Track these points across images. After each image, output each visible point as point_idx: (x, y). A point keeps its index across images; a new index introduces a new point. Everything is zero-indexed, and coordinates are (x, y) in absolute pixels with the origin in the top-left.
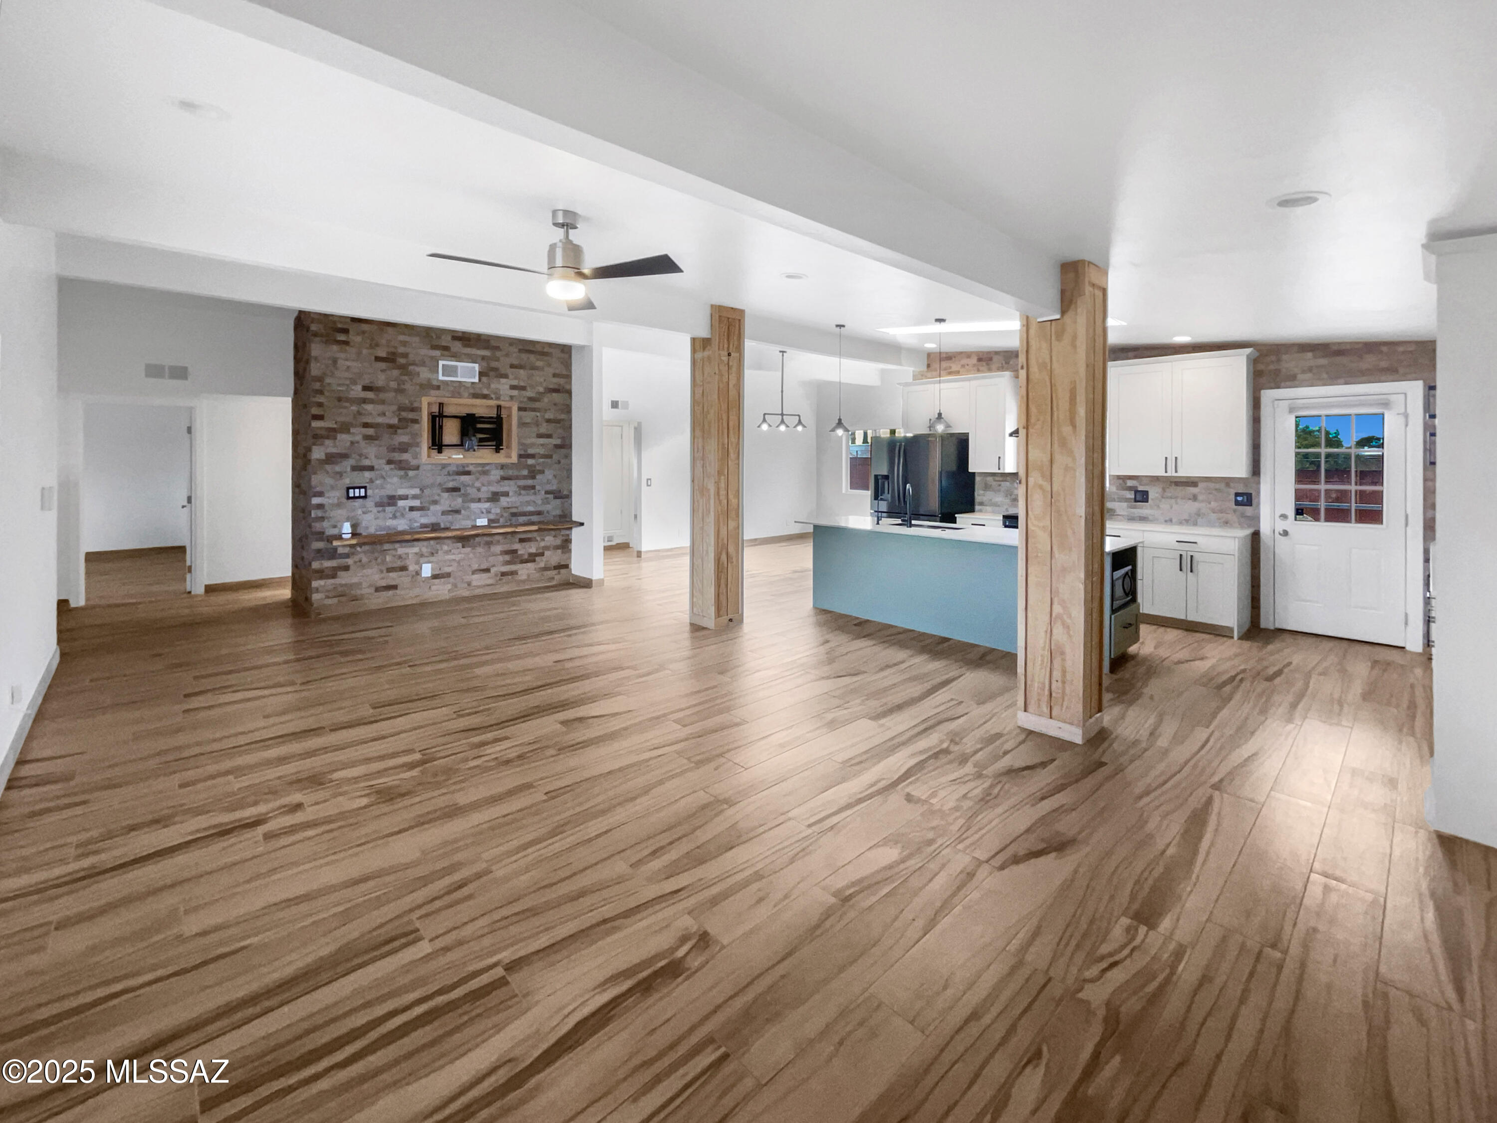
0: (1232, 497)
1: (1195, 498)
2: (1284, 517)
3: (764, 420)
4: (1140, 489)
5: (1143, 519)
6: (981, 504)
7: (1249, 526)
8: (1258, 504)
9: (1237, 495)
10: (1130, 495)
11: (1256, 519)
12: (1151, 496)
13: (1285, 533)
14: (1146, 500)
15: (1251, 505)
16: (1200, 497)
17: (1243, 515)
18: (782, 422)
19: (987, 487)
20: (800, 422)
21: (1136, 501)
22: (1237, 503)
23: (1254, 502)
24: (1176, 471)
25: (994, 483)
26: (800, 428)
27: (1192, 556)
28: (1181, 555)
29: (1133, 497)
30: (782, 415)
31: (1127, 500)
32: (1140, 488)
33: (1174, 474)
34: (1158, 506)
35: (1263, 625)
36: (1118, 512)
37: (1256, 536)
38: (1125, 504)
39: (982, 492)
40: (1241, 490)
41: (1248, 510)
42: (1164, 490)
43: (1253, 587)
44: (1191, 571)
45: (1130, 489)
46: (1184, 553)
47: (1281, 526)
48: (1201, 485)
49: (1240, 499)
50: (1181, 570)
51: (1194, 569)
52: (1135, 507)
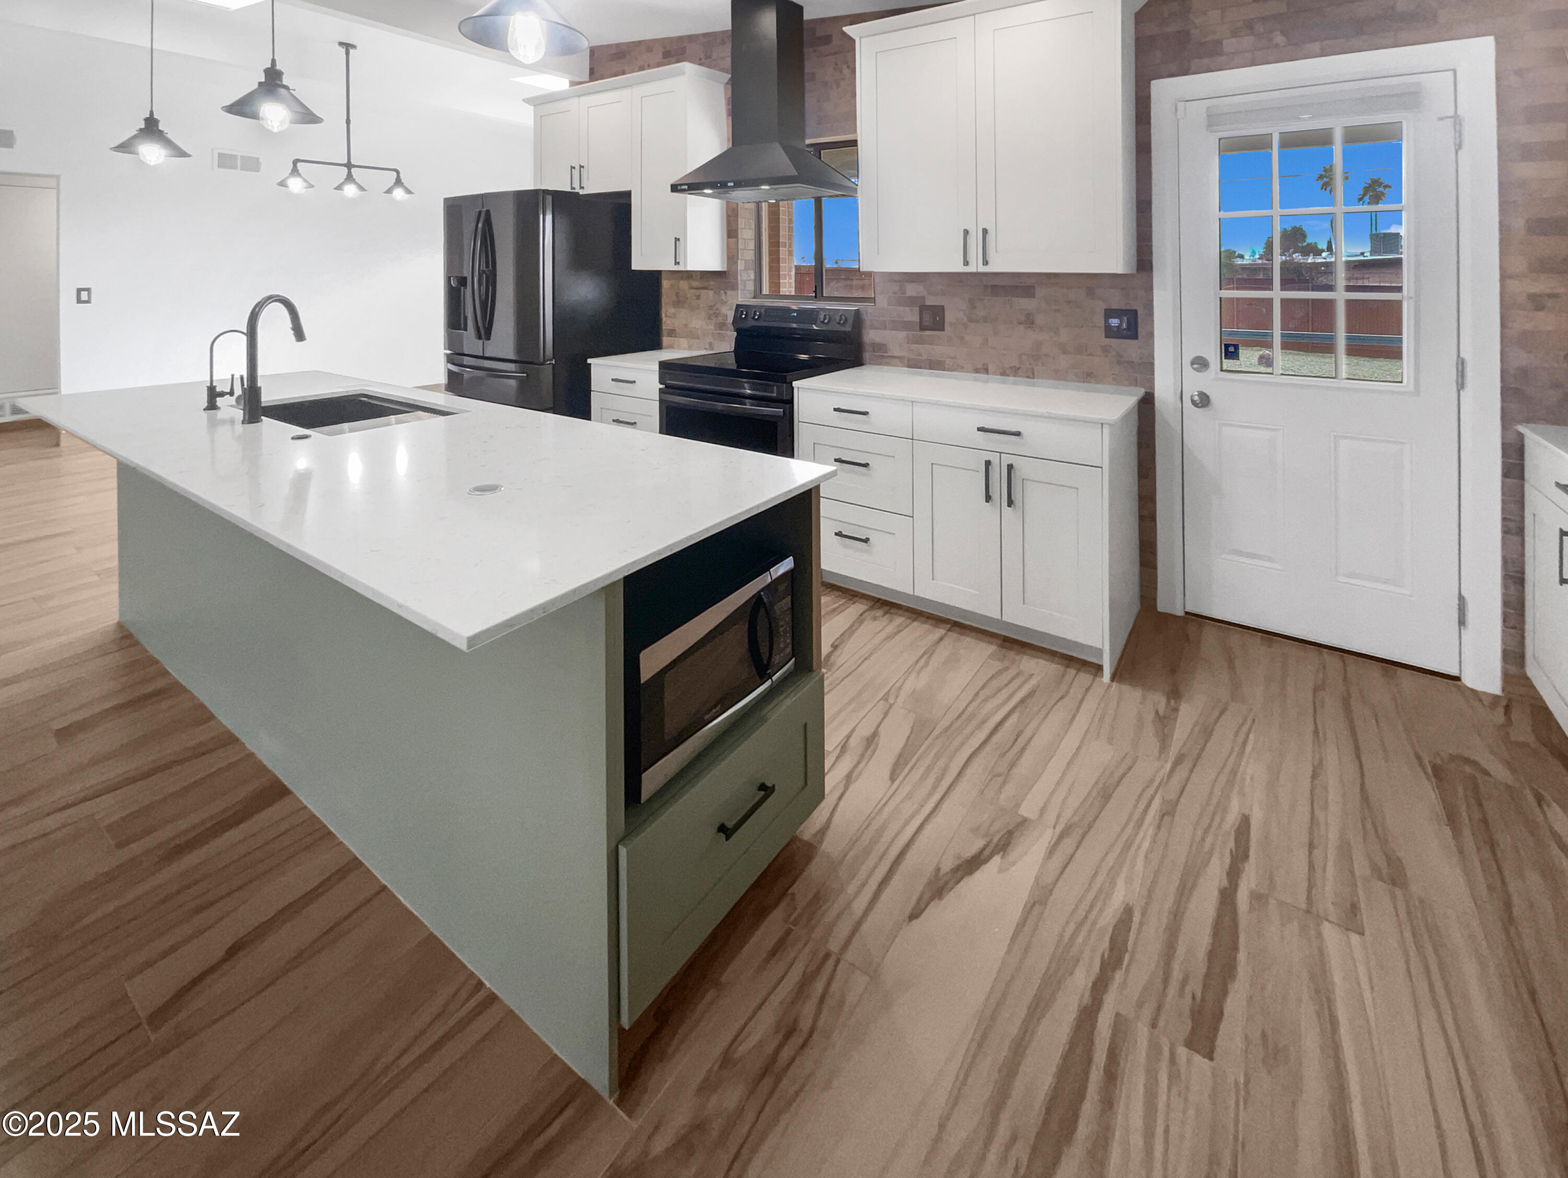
0: (1100, 320)
1: (1029, 321)
2: (1201, 363)
3: (295, 171)
4: (928, 303)
5: (935, 365)
6: (672, 333)
7: (1135, 383)
8: (1151, 335)
9: (1109, 313)
10: (912, 316)
11: (1147, 366)
12: (949, 317)
13: (1203, 401)
14: (939, 325)
15: (1135, 337)
16: (1040, 319)
17: (1120, 360)
18: (350, 178)
19: (679, 302)
20: (398, 182)
21: (922, 328)
22: (1110, 332)
23: (1142, 331)
24: (986, 263)
25: (691, 293)
26: (399, 193)
27: (1010, 467)
28: (988, 463)
29: (916, 318)
30: (349, 165)
31: (906, 326)
32: (931, 301)
33: (982, 269)
34: (962, 338)
35: (1162, 607)
36: (895, 351)
37: (1147, 404)
38: (902, 334)
39: (672, 310)
40: (1117, 303)
41: (1130, 348)
42: (972, 304)
43: (1141, 518)
44: (1010, 503)
45: (911, 301)
46: (994, 458)
47: (1195, 382)
48: (1040, 292)
49: (1114, 322)
50: (988, 498)
51: (1017, 496)
52: (920, 341)
